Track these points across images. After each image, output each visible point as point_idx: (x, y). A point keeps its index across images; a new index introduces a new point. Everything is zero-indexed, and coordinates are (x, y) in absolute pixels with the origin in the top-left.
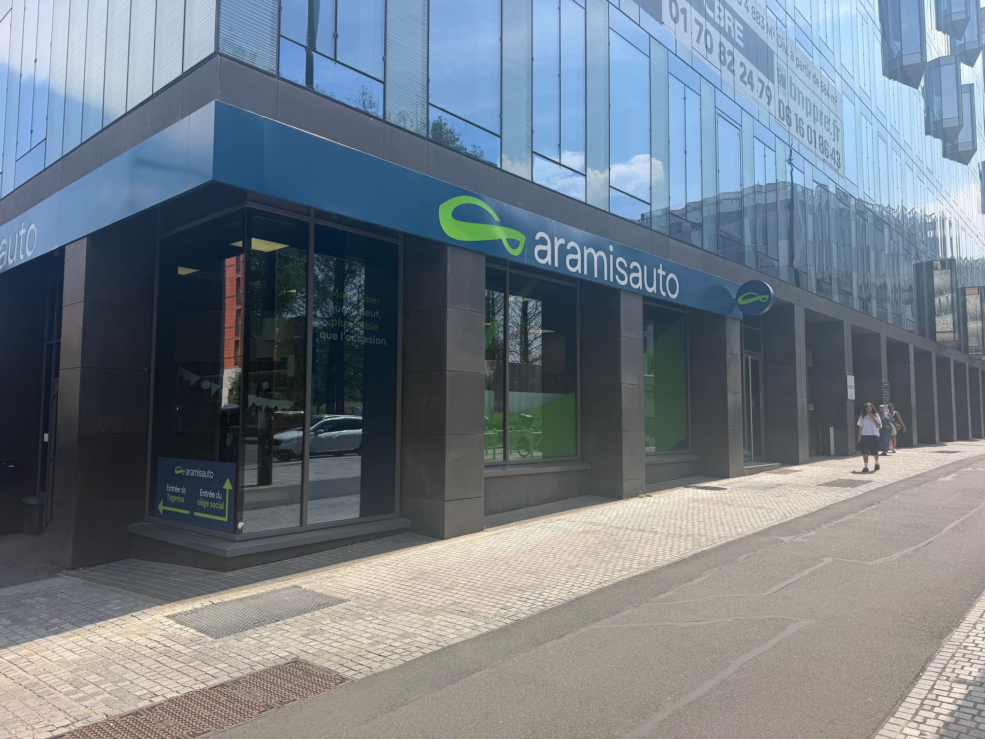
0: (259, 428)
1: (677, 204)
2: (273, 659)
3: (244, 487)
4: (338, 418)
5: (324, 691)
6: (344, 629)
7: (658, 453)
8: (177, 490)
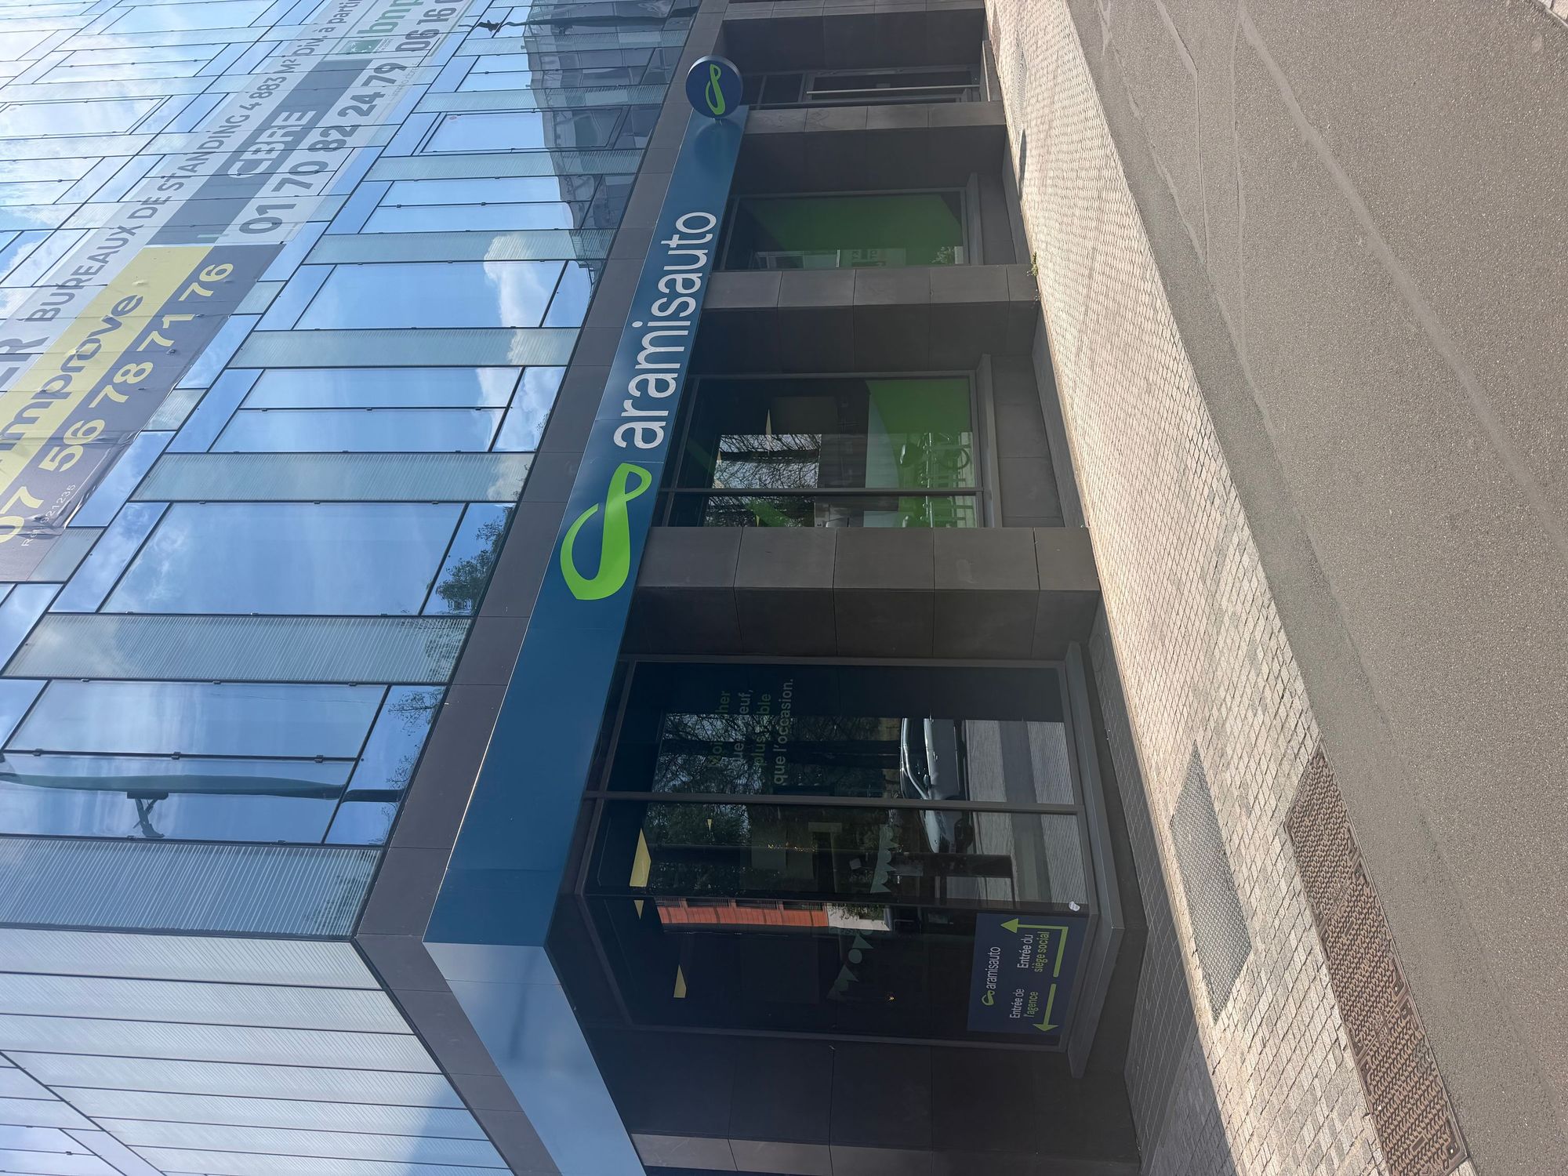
0: (922, 875)
1: (563, 217)
2: (1284, 861)
3: (1014, 901)
4: (906, 751)
5: (1336, 785)
6: (1239, 751)
7: (965, 243)
8: (1018, 1002)
